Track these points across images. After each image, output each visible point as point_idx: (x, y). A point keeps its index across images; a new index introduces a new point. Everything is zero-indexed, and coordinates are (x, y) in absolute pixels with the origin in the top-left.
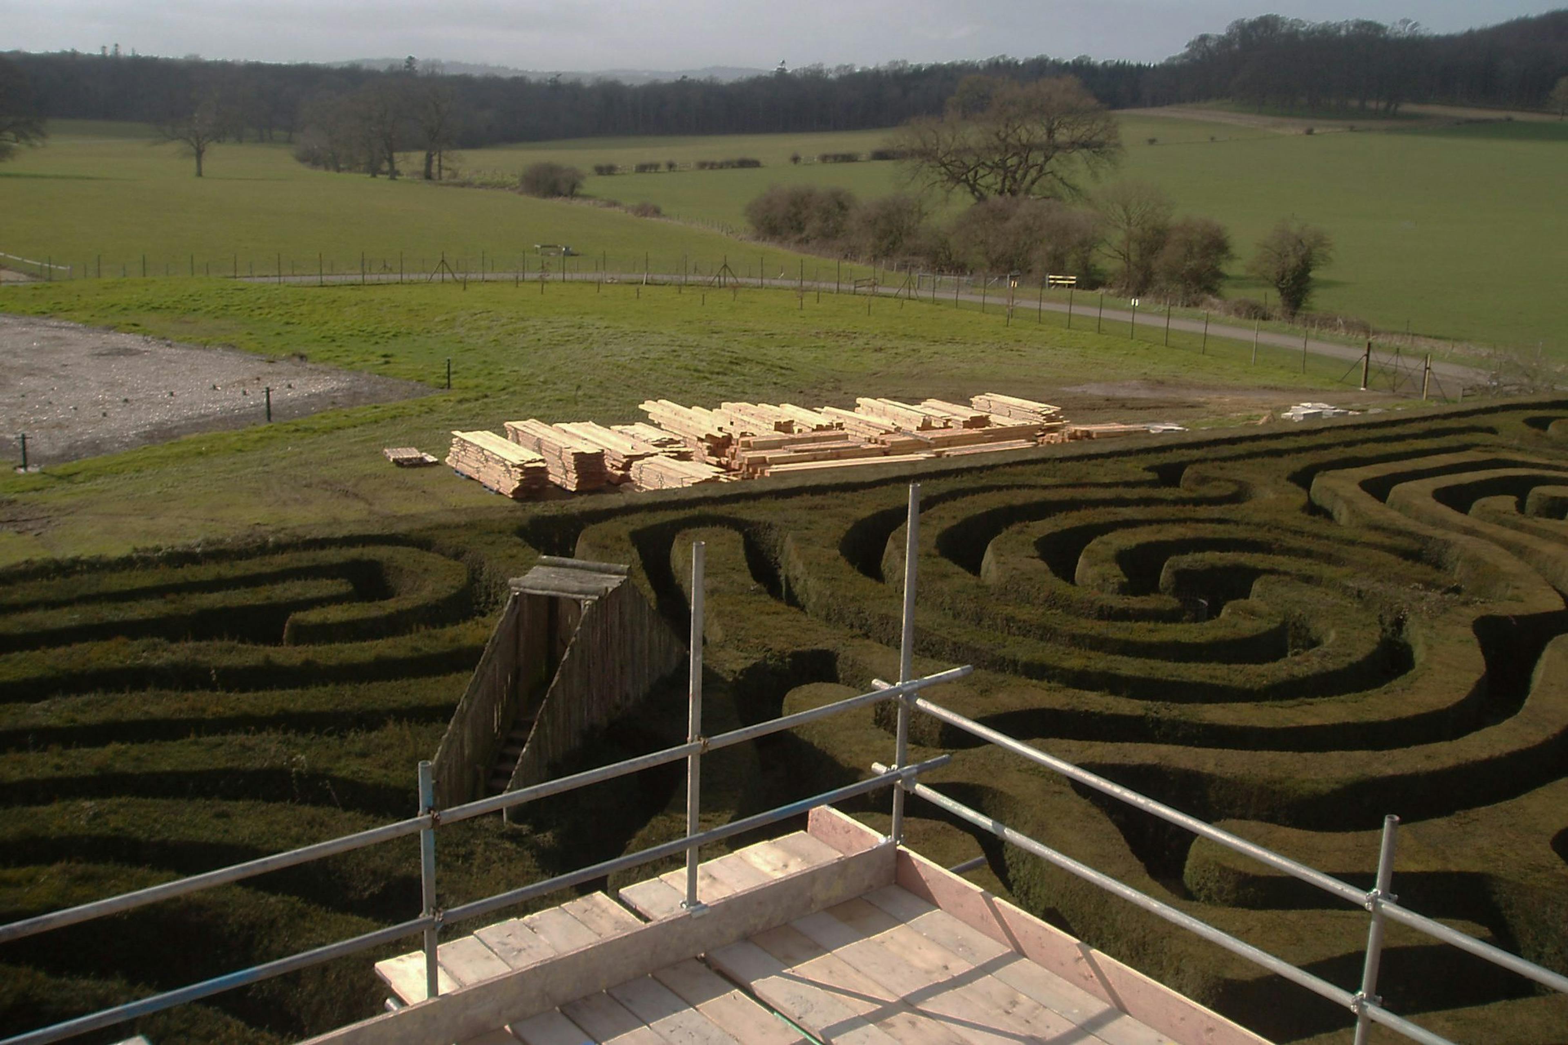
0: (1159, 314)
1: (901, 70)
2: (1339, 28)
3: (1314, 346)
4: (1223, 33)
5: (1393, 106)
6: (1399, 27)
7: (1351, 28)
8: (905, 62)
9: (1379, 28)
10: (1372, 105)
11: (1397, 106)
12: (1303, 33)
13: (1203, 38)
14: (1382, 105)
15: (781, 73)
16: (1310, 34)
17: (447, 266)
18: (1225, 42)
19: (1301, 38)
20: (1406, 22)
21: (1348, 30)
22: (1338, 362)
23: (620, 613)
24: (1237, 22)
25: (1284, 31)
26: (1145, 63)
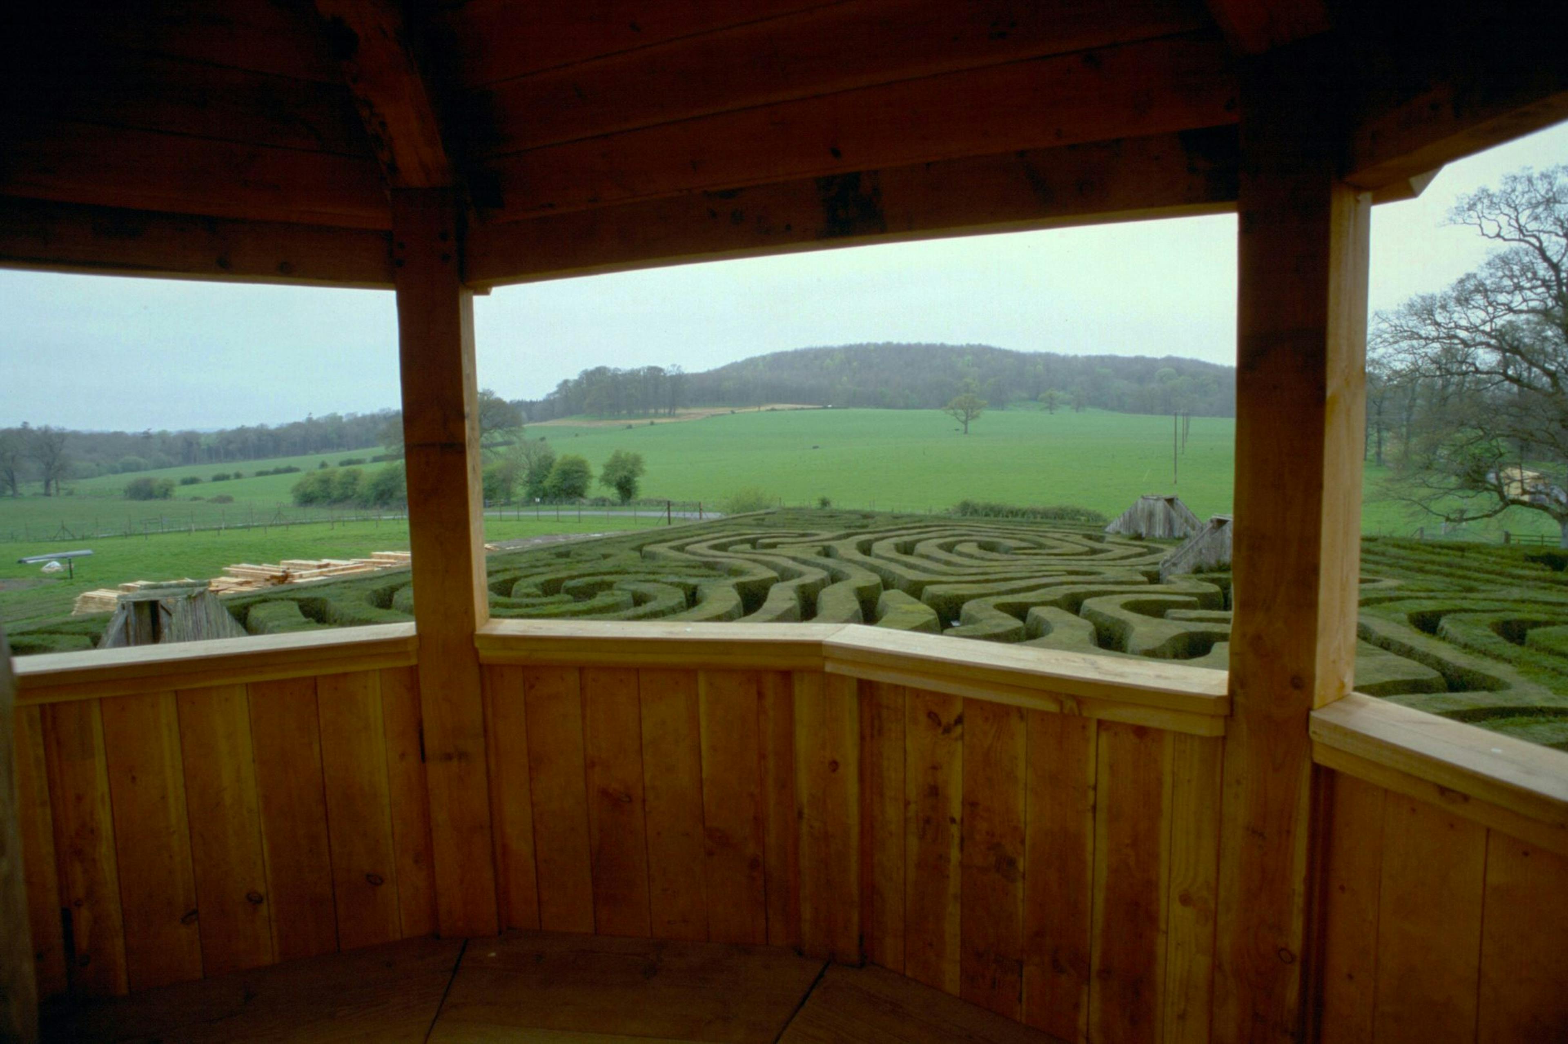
0: (553, 510)
1: (387, 413)
2: (639, 371)
3: (639, 514)
4: (576, 377)
5: (673, 411)
6: (671, 369)
7: (646, 370)
8: (389, 409)
9: (660, 370)
10: (662, 411)
11: (675, 410)
12: (620, 375)
13: (566, 382)
14: (667, 411)
15: (309, 420)
16: (624, 375)
17: (67, 530)
18: (578, 383)
19: (620, 378)
20: (674, 366)
21: (644, 372)
22: (655, 518)
23: (207, 613)
24: (583, 371)
25: (610, 374)
26: (534, 399)
